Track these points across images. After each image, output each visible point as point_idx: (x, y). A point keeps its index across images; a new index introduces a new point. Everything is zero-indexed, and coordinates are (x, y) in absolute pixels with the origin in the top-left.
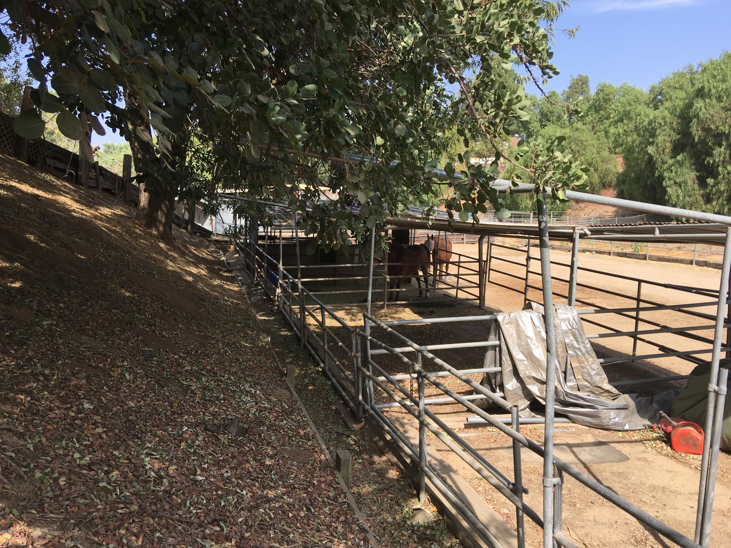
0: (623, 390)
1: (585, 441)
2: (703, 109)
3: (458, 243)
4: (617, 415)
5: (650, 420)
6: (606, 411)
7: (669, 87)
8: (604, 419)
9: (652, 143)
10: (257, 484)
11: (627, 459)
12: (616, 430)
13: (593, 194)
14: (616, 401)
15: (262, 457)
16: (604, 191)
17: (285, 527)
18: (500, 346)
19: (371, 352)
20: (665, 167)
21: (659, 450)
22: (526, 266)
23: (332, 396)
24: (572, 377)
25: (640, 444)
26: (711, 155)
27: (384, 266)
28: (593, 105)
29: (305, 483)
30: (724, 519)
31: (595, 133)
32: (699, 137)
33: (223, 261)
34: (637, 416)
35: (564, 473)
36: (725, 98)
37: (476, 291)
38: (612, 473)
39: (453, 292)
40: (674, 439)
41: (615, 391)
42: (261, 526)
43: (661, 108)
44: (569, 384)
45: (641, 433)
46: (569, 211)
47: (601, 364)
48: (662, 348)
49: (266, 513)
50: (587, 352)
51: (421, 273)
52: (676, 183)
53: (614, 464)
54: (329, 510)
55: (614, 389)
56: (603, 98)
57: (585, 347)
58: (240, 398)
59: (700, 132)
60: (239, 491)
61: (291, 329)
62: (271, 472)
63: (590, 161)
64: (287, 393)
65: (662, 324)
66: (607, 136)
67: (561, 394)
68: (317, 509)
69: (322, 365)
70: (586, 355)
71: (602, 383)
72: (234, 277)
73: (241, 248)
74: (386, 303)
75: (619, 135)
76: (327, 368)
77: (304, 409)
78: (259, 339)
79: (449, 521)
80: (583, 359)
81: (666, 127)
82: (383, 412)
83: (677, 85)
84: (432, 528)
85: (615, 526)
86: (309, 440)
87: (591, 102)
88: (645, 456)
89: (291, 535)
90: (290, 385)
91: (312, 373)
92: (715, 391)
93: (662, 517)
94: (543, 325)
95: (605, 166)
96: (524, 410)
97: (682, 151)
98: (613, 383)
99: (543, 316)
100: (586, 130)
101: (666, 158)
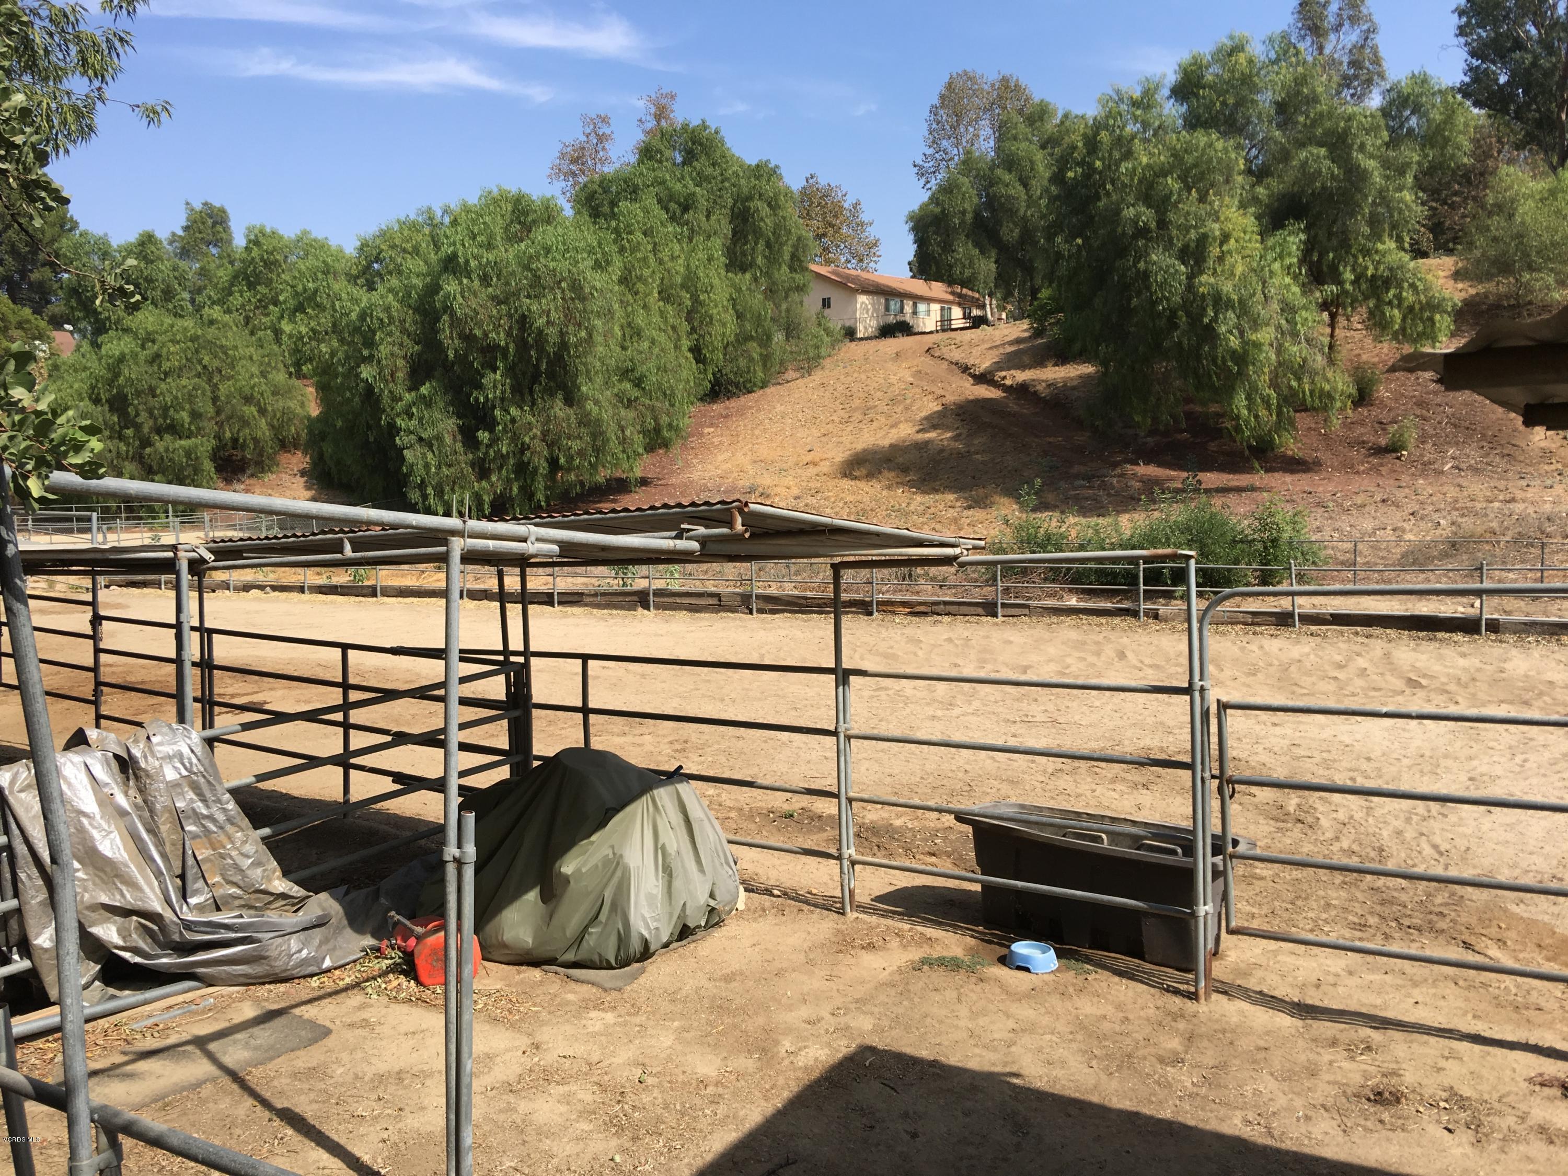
0: (313, 885)
1: (237, 1019)
2: (459, 296)
4: (305, 945)
5: (374, 936)
6: (280, 940)
7: (393, 247)
8: (276, 959)
9: (369, 359)
11: (327, 1032)
12: (304, 977)
14: (300, 913)
16: (283, 457)
18: (10, 847)
20: (399, 406)
21: (394, 994)
22: (93, 637)
24: (200, 884)
25: (355, 991)
26: (479, 387)
28: (243, 271)
30: (512, 1098)
31: (252, 333)
32: (456, 350)
34: (349, 933)
36: (494, 279)
38: (295, 1075)
40: (421, 962)
41: (297, 891)
43: (381, 289)
44: (193, 901)
45: (358, 967)
47: (263, 839)
48: (398, 777)
50: (230, 820)
52: (421, 439)
53: (298, 1053)
55: (296, 888)
56: (262, 259)
57: (225, 810)
59: (456, 341)
63: (247, 391)
65: (395, 729)
66: (278, 340)
67: (173, 928)
70: (228, 827)
71: (269, 880)
75: (302, 338)
80: (223, 838)
81: (393, 327)
83: (408, 246)
87: (237, 266)
88: (365, 1014)
92: (455, 859)
93: (395, 1138)
94: (119, 777)
95: (281, 404)
96: (86, 987)
97: (428, 376)
98: (293, 876)
99: (116, 756)
100: (231, 324)
101: (399, 389)
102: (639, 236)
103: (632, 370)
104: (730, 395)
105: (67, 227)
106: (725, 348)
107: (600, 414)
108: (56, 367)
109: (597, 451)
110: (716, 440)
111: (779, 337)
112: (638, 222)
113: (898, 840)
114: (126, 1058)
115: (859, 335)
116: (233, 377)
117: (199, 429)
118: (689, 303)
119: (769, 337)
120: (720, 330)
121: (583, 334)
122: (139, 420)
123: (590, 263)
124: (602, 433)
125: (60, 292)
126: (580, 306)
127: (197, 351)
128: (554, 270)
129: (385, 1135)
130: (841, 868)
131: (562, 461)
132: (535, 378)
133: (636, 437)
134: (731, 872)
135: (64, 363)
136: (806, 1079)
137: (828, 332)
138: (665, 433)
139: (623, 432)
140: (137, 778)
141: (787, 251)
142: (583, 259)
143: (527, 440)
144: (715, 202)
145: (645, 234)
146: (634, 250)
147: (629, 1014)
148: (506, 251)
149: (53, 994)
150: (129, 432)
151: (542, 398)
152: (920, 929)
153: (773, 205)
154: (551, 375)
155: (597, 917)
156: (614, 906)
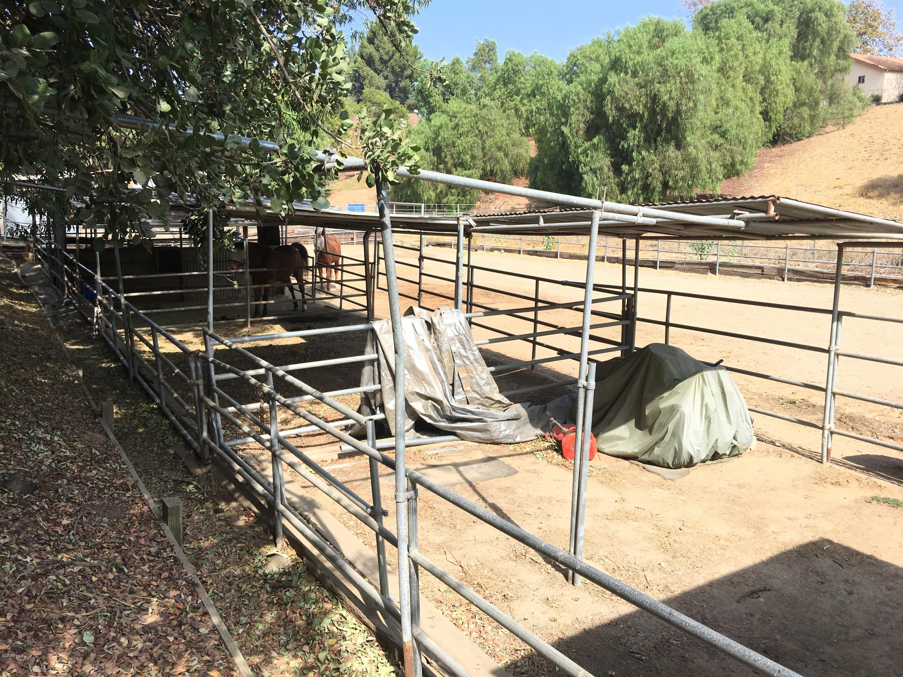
0: (514, 399)
1: (474, 458)
2: (617, 84)
3: (347, 244)
4: (508, 427)
5: (542, 429)
6: (496, 423)
7: (585, 57)
8: (494, 432)
9: (566, 123)
10: (48, 549)
11: (516, 472)
12: (507, 444)
13: (504, 183)
14: (507, 411)
15: (58, 516)
16: (515, 180)
17: (85, 593)
18: (378, 360)
19: (215, 377)
20: (579, 151)
21: (550, 460)
22: (419, 267)
23: (171, 438)
24: (461, 390)
25: (531, 455)
26: (625, 138)
27: (243, 273)
28: (502, 76)
29: (117, 540)
30: (607, 522)
31: (504, 112)
32: (613, 116)
33: (16, 273)
34: (529, 426)
35: (418, 486)
36: (641, 73)
37: (363, 300)
38: (499, 489)
39: (336, 303)
40: (565, 446)
41: (506, 401)
42: (50, 595)
43: (575, 82)
44: (457, 397)
45: (533, 444)
46: (478, 204)
47: (492, 373)
48: (560, 352)
49: (58, 580)
50: (476, 360)
51: (294, 281)
52: (591, 169)
53: (501, 479)
54: (149, 568)
55: (505, 399)
56: (512, 69)
57: (474, 354)
58: (28, 448)
59: (614, 112)
60: (20, 557)
61: (116, 359)
62: (70, 532)
63: (499, 144)
64: (102, 437)
66: (518, 115)
67: (447, 409)
68: (132, 569)
69: (158, 401)
70: (475, 363)
71: (493, 393)
72: (31, 294)
73: (44, 256)
74: (250, 320)
75: (532, 112)
76: (164, 403)
77: (124, 455)
78: (64, 373)
79: (309, 562)
80: (472, 368)
81: (580, 105)
82: (236, 451)
83: (593, 56)
84: (289, 574)
85: (495, 543)
86: (128, 490)
87: (499, 73)
88: (535, 467)
89: (92, 601)
90: (106, 427)
91: (143, 412)
92: (584, 387)
93: (545, 528)
94: (427, 332)
95: (516, 151)
96: (407, 431)
97: (597, 133)
98: (505, 393)
99: (427, 322)
100: (494, 107)
101: (580, 141)
102: (733, 40)
103: (720, 127)
104: (785, 142)
105: (418, 57)
106: (785, 111)
107: (697, 154)
108: (410, 132)
109: (693, 177)
110: (772, 172)
111: (824, 103)
112: (734, 32)
113: (867, 426)
114: (423, 467)
115: (883, 101)
116: (493, 136)
117: (474, 165)
118: (763, 82)
119: (817, 103)
120: (783, 99)
121: (691, 104)
122: (446, 160)
123: (699, 59)
124: (697, 166)
125: (413, 92)
126: (691, 87)
127: (476, 123)
128: (677, 65)
129: (541, 526)
130: (823, 435)
131: (671, 183)
132: (659, 133)
133: (718, 169)
134: (748, 426)
135: (413, 130)
136: (783, 549)
137: (860, 99)
138: (738, 167)
139: (711, 165)
140: (435, 333)
141: (836, 45)
142: (696, 57)
143: (650, 170)
144: (787, 15)
145: (738, 39)
146: (729, 50)
147: (678, 494)
148: (648, 55)
149: (393, 432)
150: (441, 166)
151: (662, 145)
152: (874, 479)
153: (829, 14)
154: (669, 131)
155: (663, 439)
156: (674, 434)
